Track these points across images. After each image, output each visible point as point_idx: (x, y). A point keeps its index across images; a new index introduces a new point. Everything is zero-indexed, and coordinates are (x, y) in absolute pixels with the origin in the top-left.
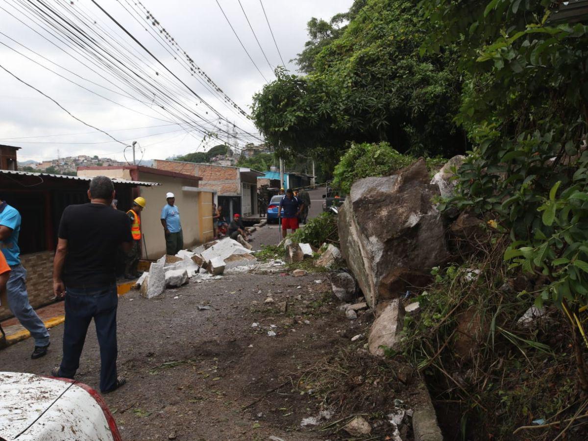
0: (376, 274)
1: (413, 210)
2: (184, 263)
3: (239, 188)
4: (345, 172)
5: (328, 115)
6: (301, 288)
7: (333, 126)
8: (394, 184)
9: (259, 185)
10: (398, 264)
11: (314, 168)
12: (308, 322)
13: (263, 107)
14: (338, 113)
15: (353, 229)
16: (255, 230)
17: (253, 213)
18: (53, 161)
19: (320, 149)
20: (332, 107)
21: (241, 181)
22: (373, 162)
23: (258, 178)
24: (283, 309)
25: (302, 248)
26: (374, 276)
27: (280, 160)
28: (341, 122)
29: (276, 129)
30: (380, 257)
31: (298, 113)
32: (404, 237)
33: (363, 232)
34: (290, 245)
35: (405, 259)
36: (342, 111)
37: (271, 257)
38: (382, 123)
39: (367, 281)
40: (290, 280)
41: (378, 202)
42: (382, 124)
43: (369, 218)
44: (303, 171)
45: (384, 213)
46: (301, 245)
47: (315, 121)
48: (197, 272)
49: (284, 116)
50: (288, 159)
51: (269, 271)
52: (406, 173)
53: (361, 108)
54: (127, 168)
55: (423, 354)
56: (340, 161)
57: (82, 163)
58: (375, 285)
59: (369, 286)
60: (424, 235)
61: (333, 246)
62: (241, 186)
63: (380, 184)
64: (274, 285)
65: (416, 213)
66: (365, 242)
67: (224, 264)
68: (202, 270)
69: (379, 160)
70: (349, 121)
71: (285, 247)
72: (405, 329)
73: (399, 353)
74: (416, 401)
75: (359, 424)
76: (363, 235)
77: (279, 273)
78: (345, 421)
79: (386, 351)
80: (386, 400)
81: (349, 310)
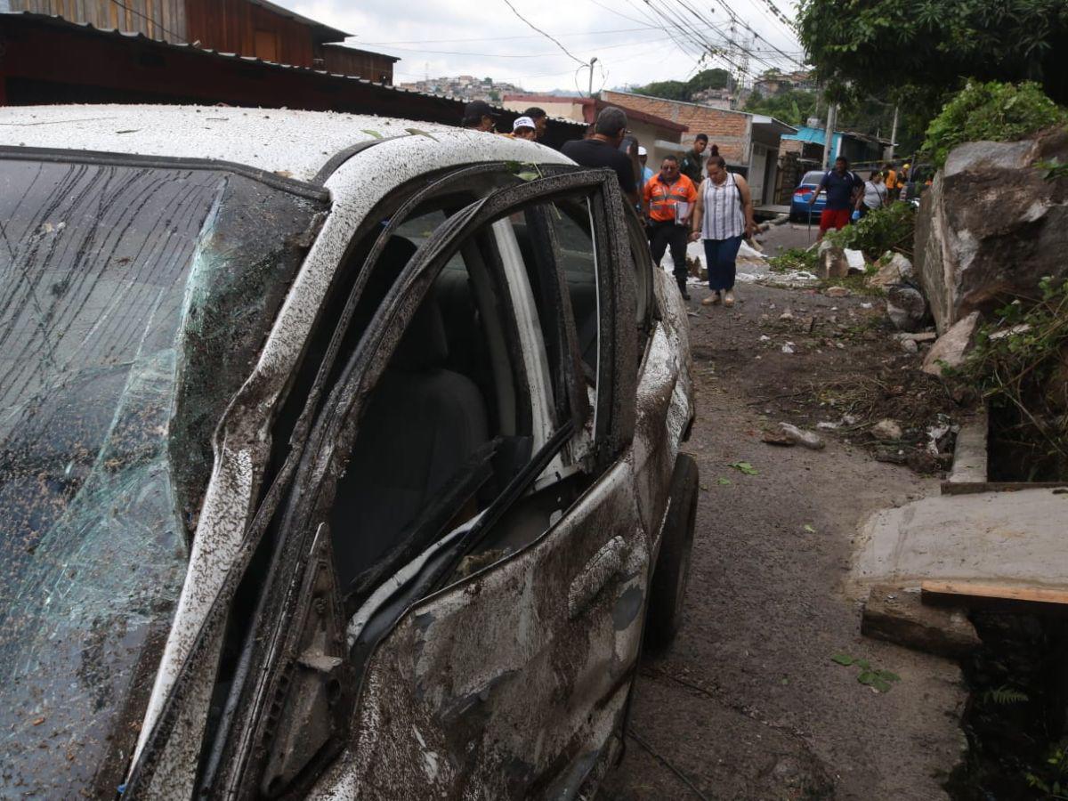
0: (959, 288)
1: (1039, 196)
3: (747, 154)
4: (946, 131)
5: (936, 25)
6: (837, 310)
7: (941, 46)
8: (1024, 157)
9: (782, 152)
10: (998, 277)
11: (895, 126)
12: (841, 345)
13: (819, 7)
14: (955, 23)
15: (937, 222)
16: (767, 228)
17: (764, 201)
18: (418, 83)
19: (910, 88)
20: (945, 11)
21: (753, 141)
22: (999, 117)
23: (784, 137)
24: (807, 327)
25: (848, 258)
26: (955, 290)
27: (831, 105)
28: (957, 39)
29: (836, 48)
30: (970, 262)
31: (880, 21)
32: (1015, 237)
33: (950, 224)
34: (830, 250)
35: (1011, 271)
36: (963, 19)
37: (793, 267)
38: (1037, 46)
39: (943, 300)
40: (821, 299)
41: (986, 180)
42: (1037, 48)
43: (965, 204)
44: (873, 132)
45: (991, 197)
46: (847, 251)
47: (907, 36)
49: (853, 24)
50: (849, 102)
51: (788, 285)
52: (1049, 138)
53: (1001, 15)
54: (579, 102)
56: (942, 112)
57: (464, 89)
58: (954, 305)
59: (946, 307)
60: (1048, 237)
61: (902, 257)
62: (751, 150)
63: (1000, 155)
64: (795, 302)
65: (1043, 200)
66: (951, 239)
69: (1011, 115)
70: (973, 39)
71: (820, 252)
72: (978, 347)
73: (962, 374)
74: (967, 420)
75: (888, 426)
76: (950, 229)
77: (803, 289)
78: (872, 424)
79: (944, 370)
80: (928, 413)
81: (908, 340)
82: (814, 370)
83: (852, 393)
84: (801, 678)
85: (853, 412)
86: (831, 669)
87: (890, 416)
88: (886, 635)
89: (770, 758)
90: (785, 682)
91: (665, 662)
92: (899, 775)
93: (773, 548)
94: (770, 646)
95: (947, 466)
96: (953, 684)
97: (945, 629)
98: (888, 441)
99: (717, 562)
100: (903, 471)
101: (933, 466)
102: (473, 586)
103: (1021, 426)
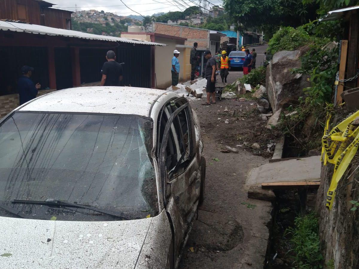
0: (278, 100)
2: (181, 90)
3: (208, 45)
4: (274, 44)
5: (270, 6)
6: (242, 107)
7: (272, 13)
8: (297, 55)
9: (221, 42)
10: (289, 96)
12: (244, 120)
14: (276, 5)
15: (271, 78)
20: (272, 1)
21: (210, 40)
22: (290, 40)
23: (222, 38)
24: (233, 114)
25: (245, 87)
26: (276, 101)
27: (238, 32)
28: (277, 10)
30: (280, 92)
31: (251, 5)
32: (293, 83)
33: (274, 79)
34: (239, 85)
35: (293, 94)
36: (278, 3)
37: (227, 91)
38: (303, 12)
39: (274, 103)
40: (237, 103)
41: (284, 65)
43: (278, 73)
44: (255, 31)
45: (285, 71)
46: (245, 85)
47: (261, 10)
48: (188, 96)
49: (242, 6)
51: (226, 98)
52: (304, 49)
53: (291, 2)
54: (149, 34)
55: (287, 129)
56: (273, 37)
57: (92, 15)
58: (277, 105)
59: (275, 105)
60: (303, 83)
61: (263, 86)
62: (210, 43)
63: (289, 55)
64: (228, 104)
66: (274, 84)
67: (202, 92)
68: (190, 95)
69: (294, 39)
70: (282, 10)
71: (236, 85)
72: (281, 120)
73: (277, 128)
74: (278, 141)
75: (256, 145)
76: (274, 81)
77: (231, 99)
78: (252, 145)
79: (272, 127)
80: (267, 140)
81: (264, 116)
82: (235, 128)
83: (246, 136)
84: (234, 208)
85: (246, 141)
86: (241, 205)
87: (256, 142)
88: (254, 197)
89: (227, 221)
90: (230, 209)
91: (201, 207)
92: (256, 224)
93: (225, 180)
94: (226, 202)
95: (272, 155)
96: (270, 206)
97: (267, 194)
98: (256, 149)
99: (211, 184)
100: (261, 157)
101: (268, 155)
102: (177, 178)
103: (294, 142)
